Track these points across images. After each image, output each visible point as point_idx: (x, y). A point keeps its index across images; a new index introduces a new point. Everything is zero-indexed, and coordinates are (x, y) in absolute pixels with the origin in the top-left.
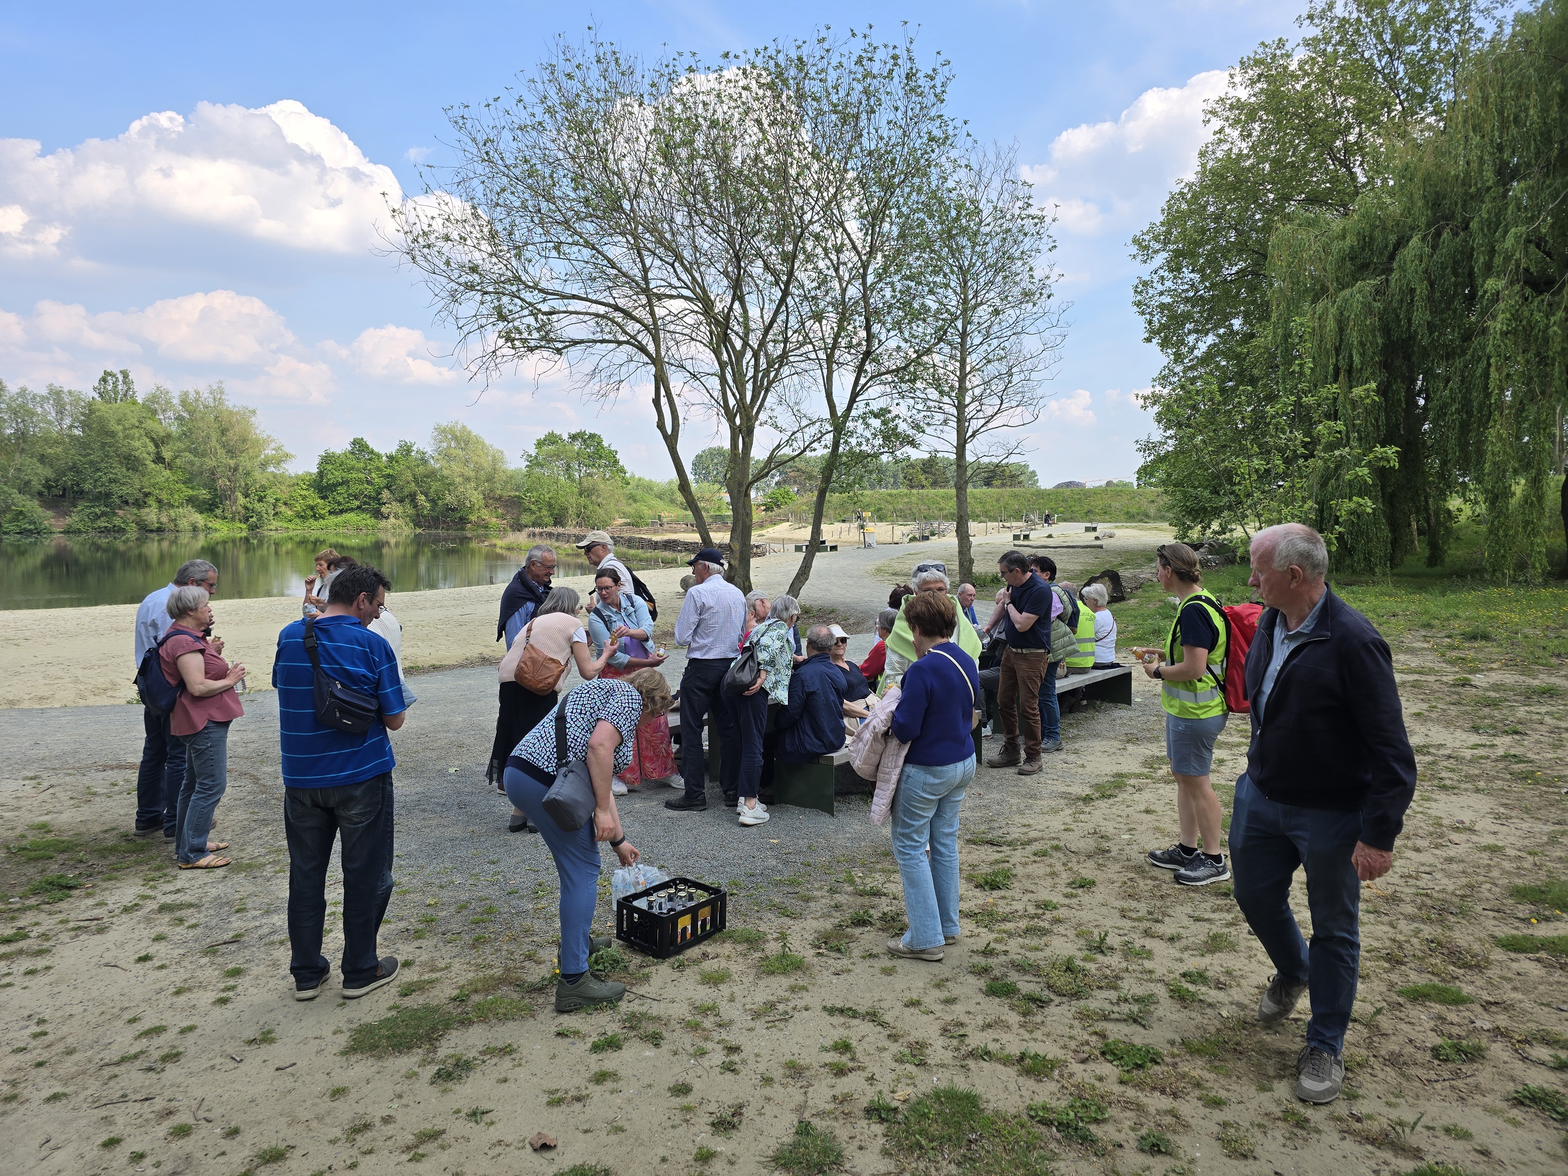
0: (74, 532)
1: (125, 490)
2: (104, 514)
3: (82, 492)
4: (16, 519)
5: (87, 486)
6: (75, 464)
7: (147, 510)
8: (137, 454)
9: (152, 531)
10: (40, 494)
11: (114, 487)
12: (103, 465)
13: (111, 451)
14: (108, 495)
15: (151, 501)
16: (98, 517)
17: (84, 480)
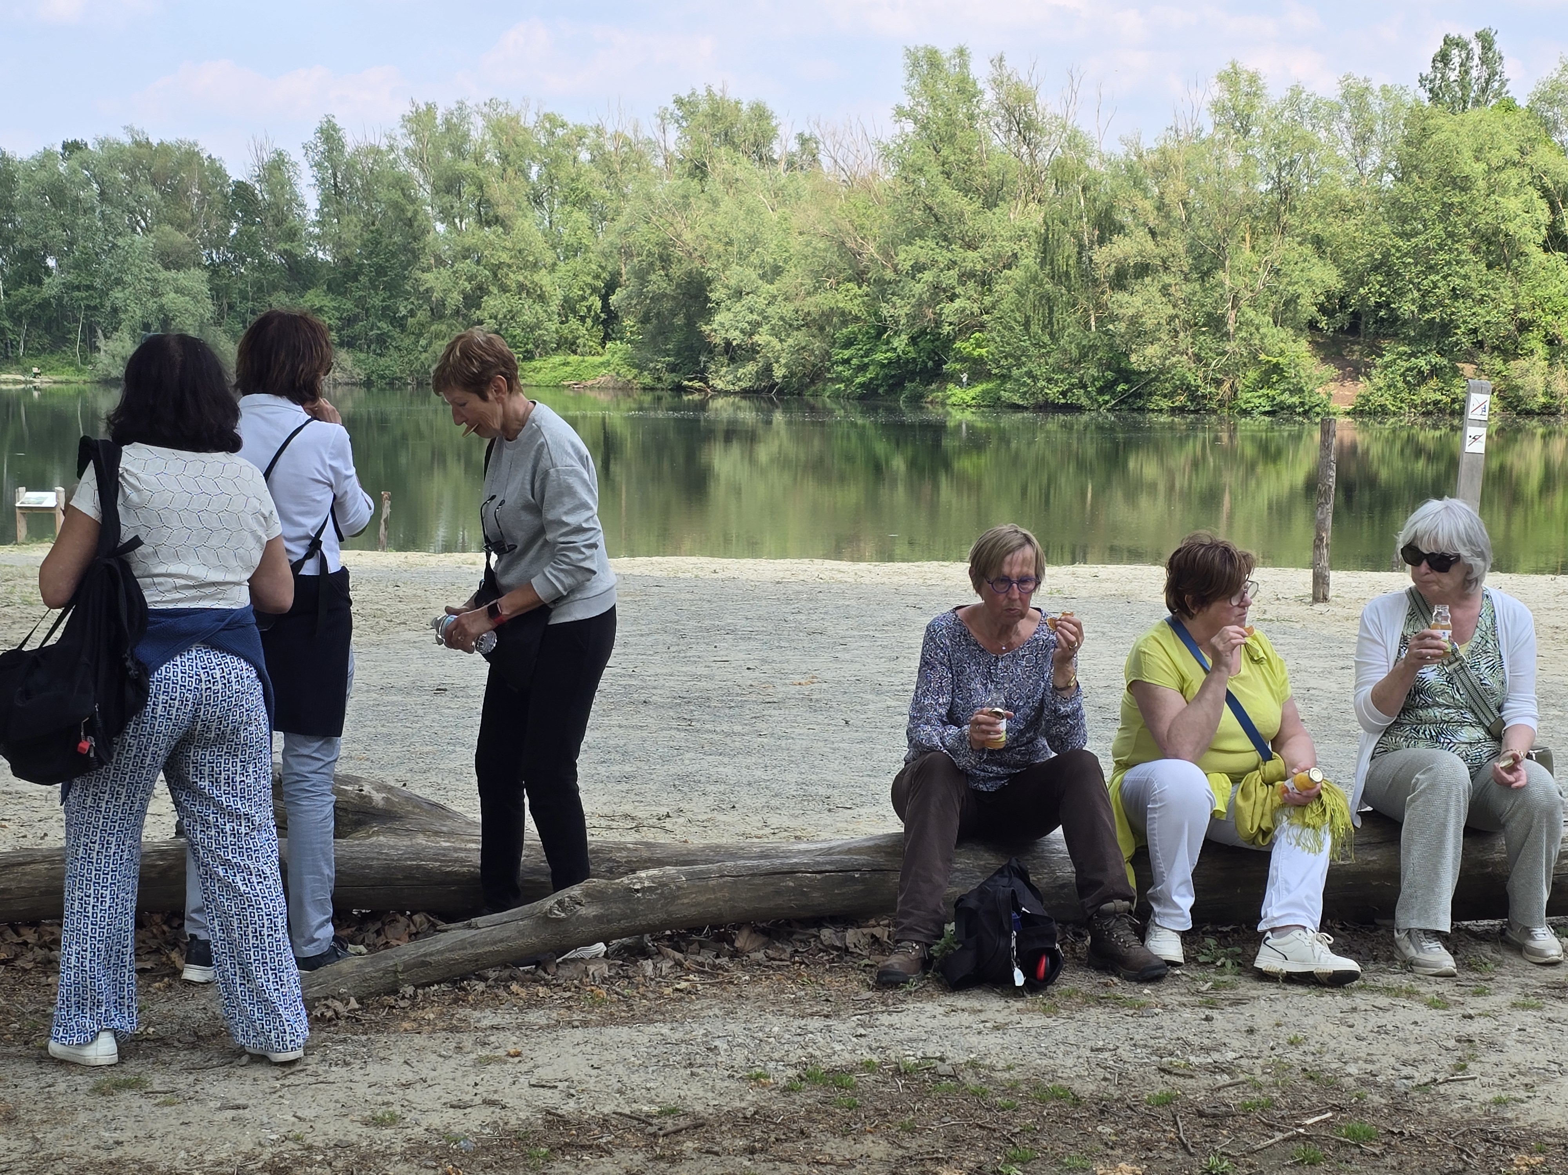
0: (1373, 413)
1: (1484, 314)
2: (1436, 371)
3: (1394, 319)
4: (1264, 381)
5: (1407, 308)
6: (1386, 255)
7: (1523, 363)
8: (1511, 228)
9: (1529, 413)
10: (1312, 325)
11: (1462, 308)
12: (1442, 256)
13: (1459, 222)
14: (1446, 328)
15: (1535, 342)
16: (1422, 378)
17: (1400, 293)
